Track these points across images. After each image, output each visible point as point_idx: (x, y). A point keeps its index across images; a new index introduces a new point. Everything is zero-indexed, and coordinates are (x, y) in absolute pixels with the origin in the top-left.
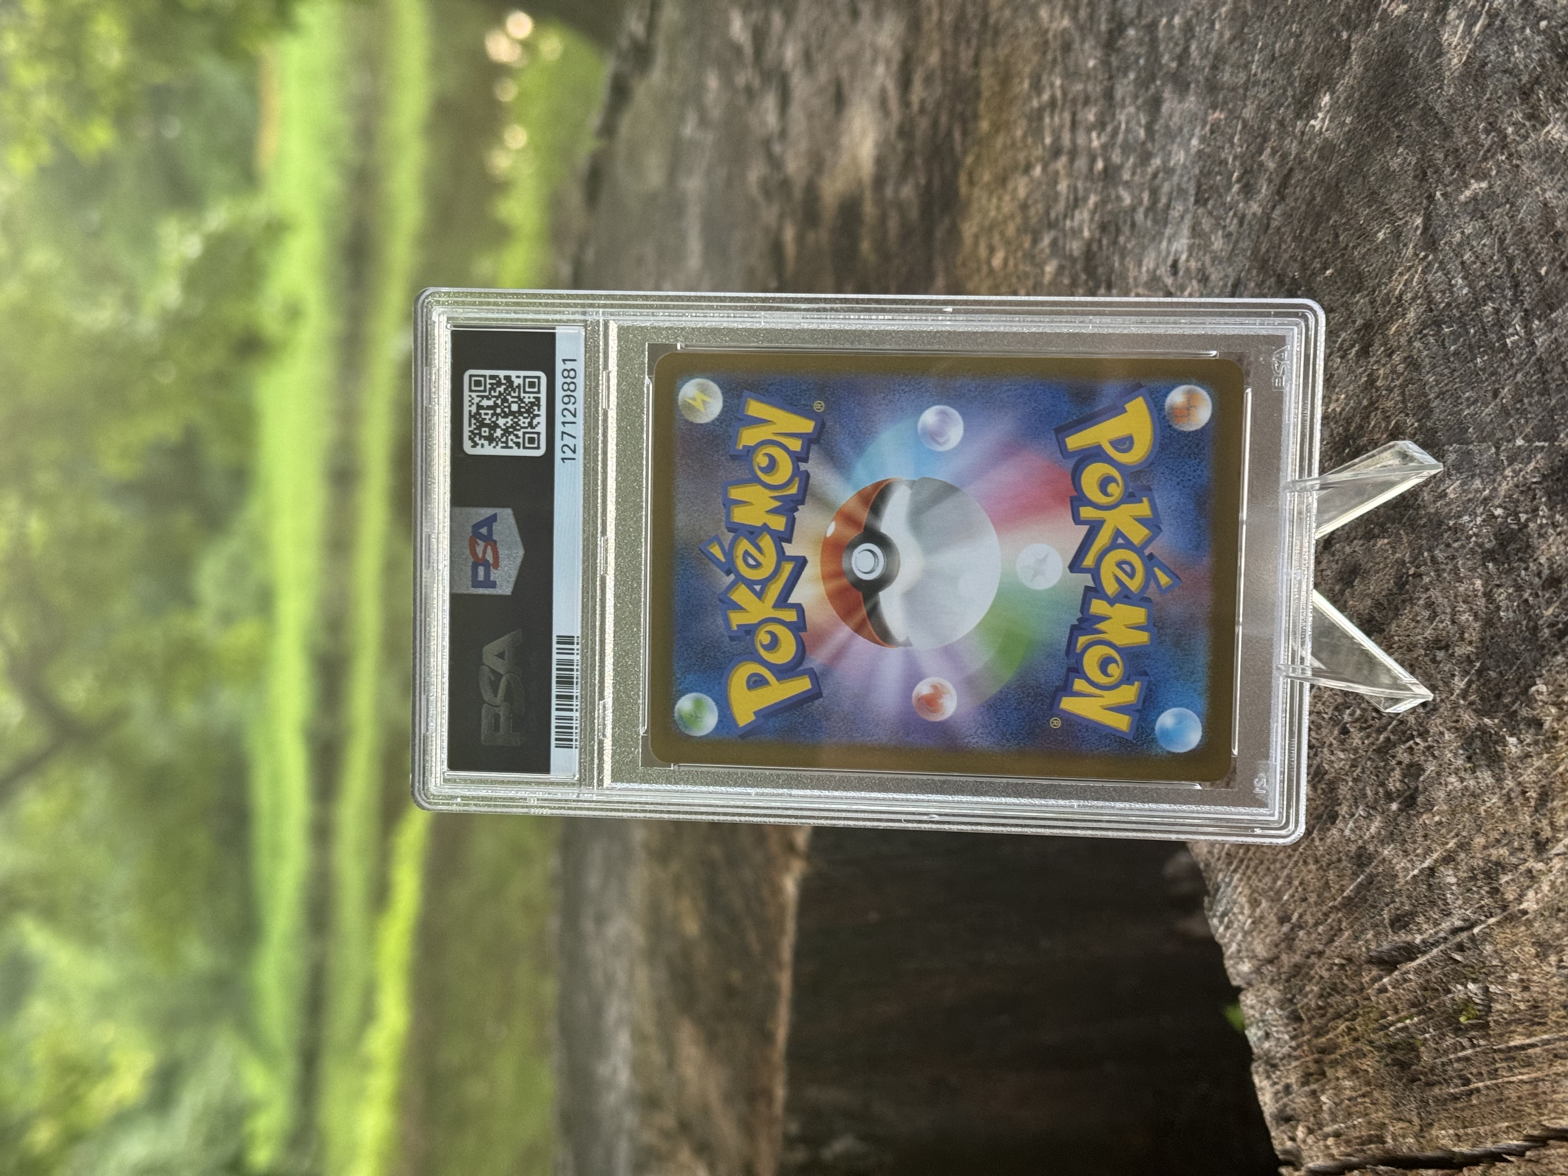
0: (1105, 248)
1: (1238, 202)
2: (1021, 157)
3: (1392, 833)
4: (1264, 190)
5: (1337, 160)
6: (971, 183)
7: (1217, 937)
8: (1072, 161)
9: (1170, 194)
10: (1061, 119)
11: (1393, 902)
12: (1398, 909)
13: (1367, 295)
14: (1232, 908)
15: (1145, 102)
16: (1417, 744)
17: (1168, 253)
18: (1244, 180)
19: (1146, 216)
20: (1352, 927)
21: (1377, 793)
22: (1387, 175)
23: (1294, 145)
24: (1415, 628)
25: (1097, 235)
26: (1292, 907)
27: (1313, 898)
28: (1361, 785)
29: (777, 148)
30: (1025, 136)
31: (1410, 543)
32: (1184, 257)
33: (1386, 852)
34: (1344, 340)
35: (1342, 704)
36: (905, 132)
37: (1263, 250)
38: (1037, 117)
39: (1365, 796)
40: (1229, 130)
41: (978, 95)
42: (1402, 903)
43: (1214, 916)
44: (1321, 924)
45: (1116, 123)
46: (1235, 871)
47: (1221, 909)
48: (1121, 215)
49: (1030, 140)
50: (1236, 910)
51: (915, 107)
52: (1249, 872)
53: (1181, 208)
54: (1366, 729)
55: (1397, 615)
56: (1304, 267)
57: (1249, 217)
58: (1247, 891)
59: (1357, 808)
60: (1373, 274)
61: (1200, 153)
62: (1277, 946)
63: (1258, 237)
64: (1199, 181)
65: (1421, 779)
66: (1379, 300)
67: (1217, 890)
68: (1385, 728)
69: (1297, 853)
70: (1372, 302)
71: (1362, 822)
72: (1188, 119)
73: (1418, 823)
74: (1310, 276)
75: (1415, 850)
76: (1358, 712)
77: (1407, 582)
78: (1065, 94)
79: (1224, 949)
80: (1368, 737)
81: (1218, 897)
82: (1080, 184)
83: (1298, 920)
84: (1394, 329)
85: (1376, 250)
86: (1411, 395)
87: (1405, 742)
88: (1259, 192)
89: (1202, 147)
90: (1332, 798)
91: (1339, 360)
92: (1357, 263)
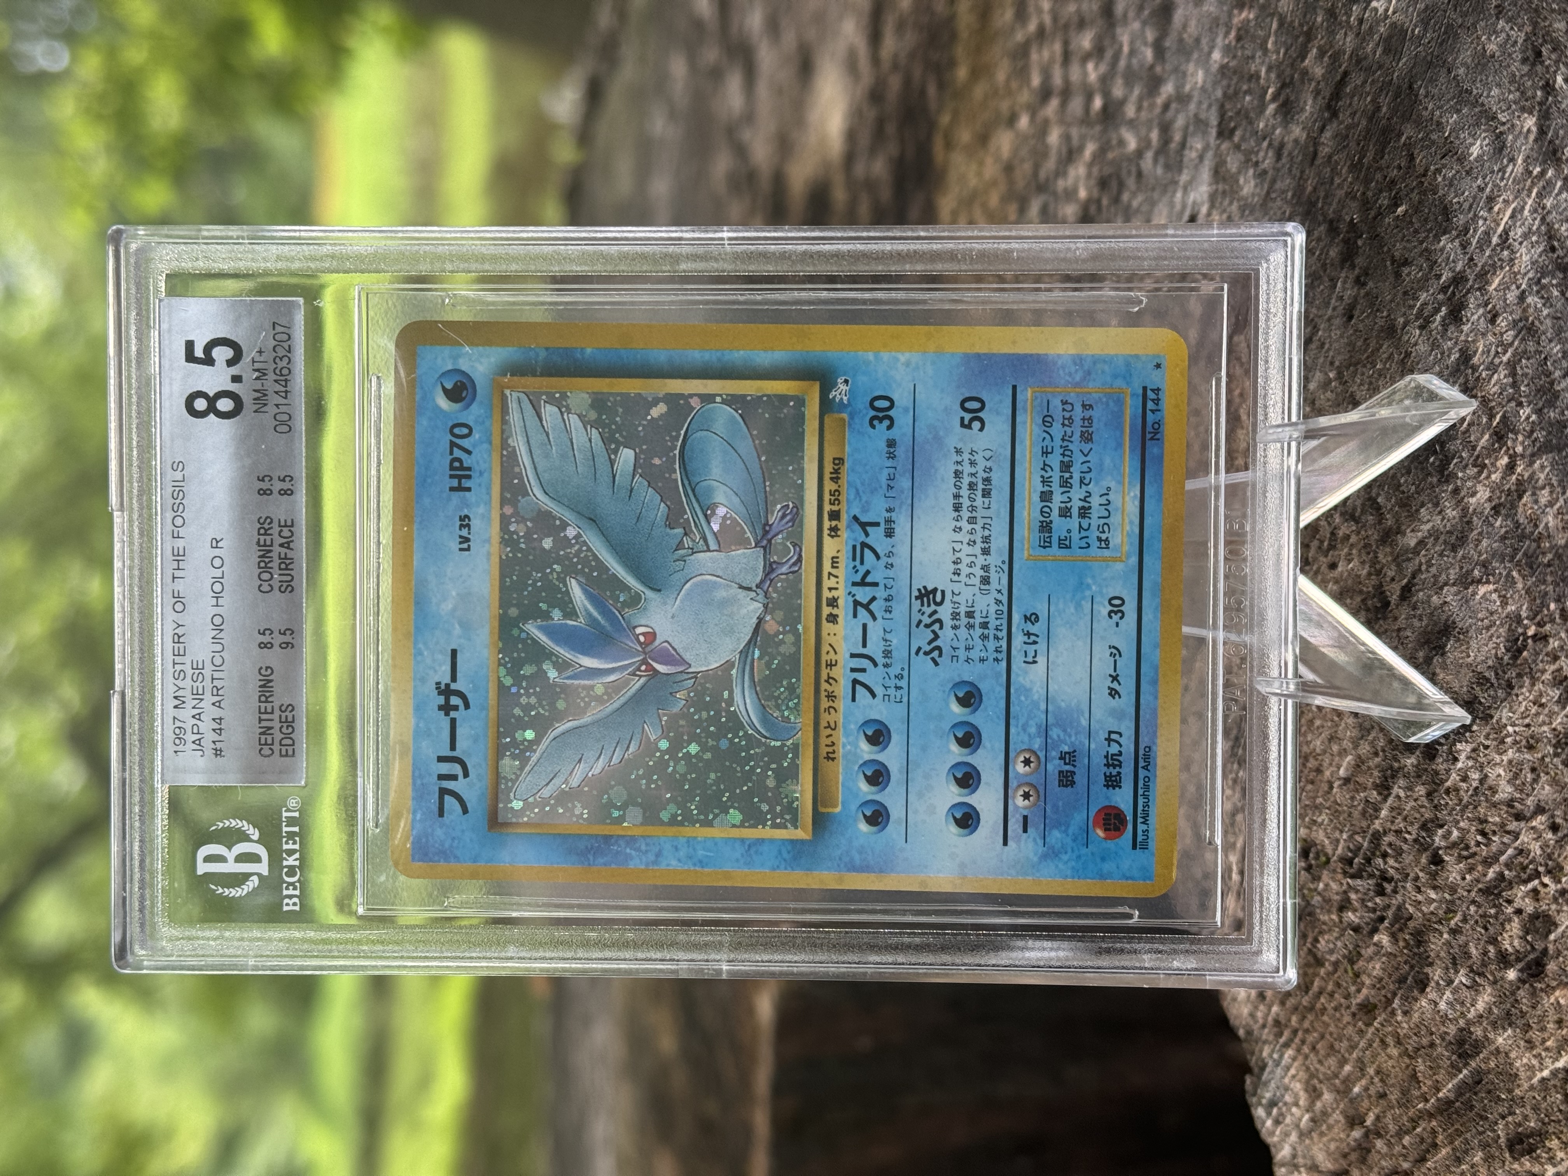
0: (1104, 210)
1: (1274, 128)
2: (1005, 106)
3: (1508, 1014)
4: (1309, 106)
5: (1409, 51)
6: (949, 145)
7: (1264, 1133)
8: (1064, 104)
9: (1186, 128)
10: (1053, 53)
11: (1512, 1113)
12: (1520, 1125)
13: (1457, 236)
14: (1283, 1096)
15: (1153, 14)
16: (1545, 886)
17: (1184, 206)
18: (1282, 98)
19: (1155, 160)
20: (1451, 1143)
21: (1485, 953)
22: (1483, 61)
23: (1348, 39)
24: (1537, 714)
25: (1095, 193)
26: (1366, 1104)
27: (1394, 1096)
28: (1462, 939)
29: (743, 135)
30: (1008, 80)
31: (1528, 592)
32: (1204, 210)
33: (1500, 1040)
34: (1425, 304)
35: (1432, 821)
36: (876, 95)
37: (1309, 189)
38: (1022, 53)
39: (1467, 955)
40: (1261, 33)
41: (953, 36)
42: (1526, 1118)
43: (1260, 1104)
44: (1407, 1132)
45: (1116, 46)
46: (1286, 1045)
47: (1268, 1095)
48: (1125, 164)
49: (1014, 85)
50: (1288, 1098)
51: (886, 65)
52: (1306, 1049)
53: (1199, 146)
54: (1466, 858)
55: (1509, 694)
56: (1366, 204)
57: (1289, 146)
58: (1302, 1075)
59: (1457, 972)
60: (1466, 206)
61: (1223, 68)
62: (1345, 1156)
63: (1302, 172)
64: (1222, 106)
65: (1552, 937)
66: (1474, 242)
67: (1263, 1068)
68: (1495, 859)
69: (1371, 1030)
70: (1464, 246)
71: (1465, 993)
72: (1207, 27)
73: (1548, 1001)
74: (1375, 218)
75: (1544, 1041)
76: (1455, 834)
77: (1525, 647)
78: (1055, 19)
79: (1273, 1150)
80: (1471, 870)
81: (1265, 1077)
82: (1075, 132)
83: (1374, 1124)
84: (1497, 281)
85: (1468, 173)
86: (1525, 375)
87: (1526, 882)
88: (1303, 110)
89: (1226, 60)
90: (1420, 955)
91: (1418, 332)
92: (1441, 193)
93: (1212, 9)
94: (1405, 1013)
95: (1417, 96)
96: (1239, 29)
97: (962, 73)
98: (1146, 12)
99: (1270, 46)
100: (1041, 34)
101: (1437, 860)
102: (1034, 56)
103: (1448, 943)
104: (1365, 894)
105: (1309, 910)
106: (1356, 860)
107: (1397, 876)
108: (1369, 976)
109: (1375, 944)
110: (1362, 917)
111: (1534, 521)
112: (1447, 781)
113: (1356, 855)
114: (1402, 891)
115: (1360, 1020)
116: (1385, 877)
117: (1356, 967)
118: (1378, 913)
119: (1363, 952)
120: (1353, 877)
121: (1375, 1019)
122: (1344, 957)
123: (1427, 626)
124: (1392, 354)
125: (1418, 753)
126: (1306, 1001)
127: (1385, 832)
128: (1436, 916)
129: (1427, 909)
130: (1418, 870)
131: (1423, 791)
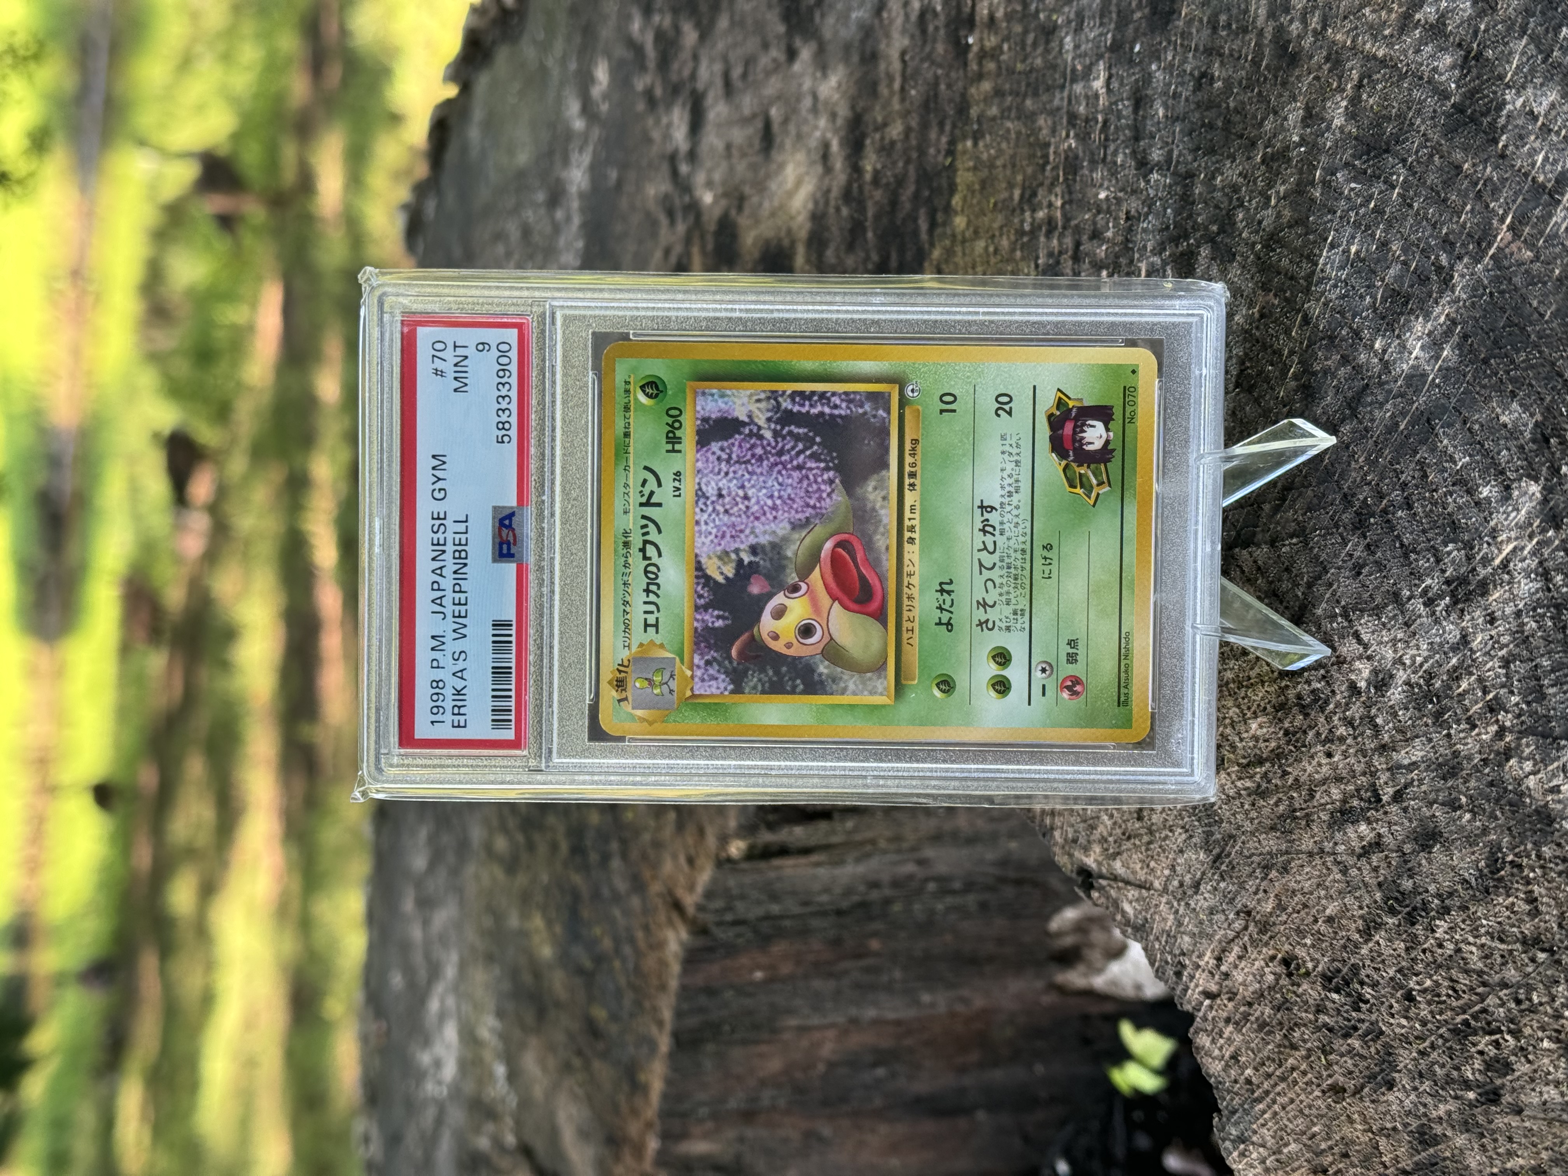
7: (1229, 1162)
10: (1061, 244)
14: (1251, 1137)
21: (1449, 1075)
22: (1496, 426)
26: (1329, 1158)
27: (1356, 1158)
28: (1429, 1060)
29: (684, 168)
31: (1509, 829)
33: (1457, 1139)
34: (1430, 587)
35: (1408, 969)
36: (852, 197)
38: (1029, 233)
39: (1433, 1073)
40: (1285, 320)
41: (952, 188)
43: (1226, 1138)
46: (1257, 1100)
47: (1234, 1132)
50: (1255, 1140)
52: (1277, 1108)
54: (1438, 1003)
55: (1486, 897)
59: (1422, 1083)
60: (1472, 528)
65: (1509, 1077)
66: (1478, 557)
67: (1234, 1112)
68: (1463, 1010)
69: (1340, 1107)
70: (1469, 558)
71: (1429, 1100)
73: (1501, 1121)
74: (1387, 507)
75: (1495, 1148)
76: (1429, 983)
77: (1502, 869)
80: (1441, 1013)
81: (1232, 1120)
84: (1497, 595)
85: (1477, 505)
86: (1517, 672)
87: (1491, 1033)
89: (1248, 327)
90: (1390, 1063)
91: (1422, 606)
92: (1449, 510)
94: (1373, 1102)
95: (1433, 429)
96: (1263, 308)
101: (1409, 997)
103: (1415, 1059)
104: (1342, 1006)
105: (1288, 1005)
106: (1335, 980)
107: (1371, 1001)
108: (1341, 1067)
109: (1349, 1045)
110: (1337, 1022)
111: (1519, 781)
112: (1424, 943)
113: (1335, 976)
114: (1377, 1013)
115: (1330, 1097)
116: (1361, 999)
117: (1329, 1057)
118: (1353, 1022)
119: (1335, 1047)
120: (1329, 990)
121: (1344, 1099)
122: (1318, 1048)
125: (1400, 917)
126: (1277, 1073)
127: (1364, 966)
128: (1407, 1038)
129: (1398, 1030)
130: (1393, 1001)
131: (1402, 945)
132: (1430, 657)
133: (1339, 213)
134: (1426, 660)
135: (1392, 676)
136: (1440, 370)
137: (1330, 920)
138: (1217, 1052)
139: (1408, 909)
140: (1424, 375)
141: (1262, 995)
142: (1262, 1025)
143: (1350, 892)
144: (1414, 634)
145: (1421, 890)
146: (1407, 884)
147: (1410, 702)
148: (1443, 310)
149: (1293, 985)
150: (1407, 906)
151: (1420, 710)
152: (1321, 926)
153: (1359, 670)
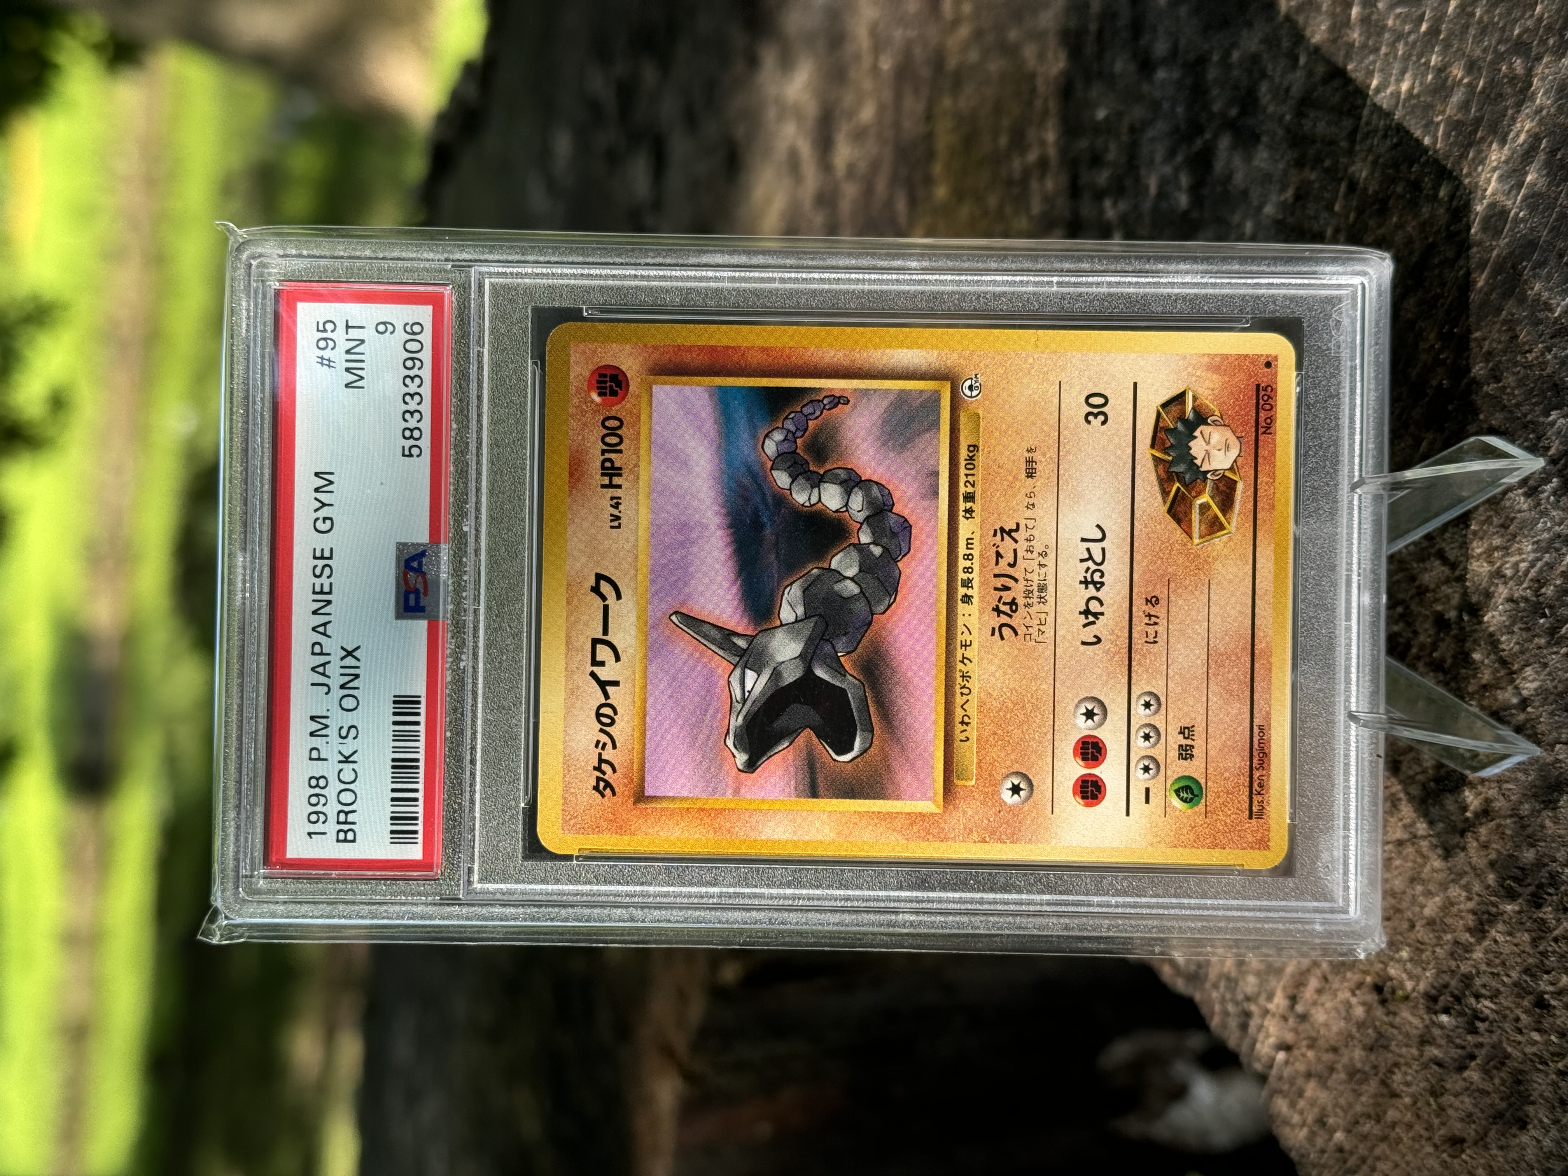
15: (1188, 161)
30: (1001, 205)
36: (825, 200)
38: (1020, 182)
40: (1326, 195)
41: (931, 156)
45: (1141, 186)
51: (840, 171)
72: (1257, 181)
78: (1062, 153)
89: (1280, 217)
90: (1520, 1093)
91: (1522, 498)
92: (1549, 370)
93: (1262, 165)
94: (1501, 1148)
95: (1520, 276)
96: (1298, 189)
97: (941, 192)
98: (1179, 158)
99: (1337, 208)
100: (1043, 164)
101: (1541, 1003)
102: (1034, 185)
103: (1554, 1084)
104: (1453, 1031)
105: (1382, 1041)
106: (1442, 998)
107: (1492, 1016)
108: (1457, 1109)
109: (1464, 1079)
110: (1446, 1053)
112: (1554, 929)
113: (1441, 993)
114: (1499, 1031)
115: (1444, 1151)
116: (1478, 1016)
117: (1440, 1100)
118: (1468, 1049)
119: (1448, 1086)
120: (1436, 1013)
121: (1463, 1151)
122: (1425, 1089)
123: (1533, 781)
124: (1490, 517)
125: (1520, 901)
126: (1377, 1130)
127: (1478, 973)
128: (1540, 1057)
129: (1529, 1050)
130: (1519, 1012)
131: (1526, 937)
132: (1538, 559)
133: (1384, 50)
134: (1532, 565)
135: (1488, 595)
136: (1525, 199)
137: (1431, 923)
138: (1296, 1118)
139: (1531, 889)
140: (1503, 213)
141: (1351, 1036)
142: (1352, 1073)
143: (1453, 881)
144: (1515, 536)
145: (1546, 860)
146: (1529, 855)
147: (1513, 624)
148: (1523, 127)
149: (1388, 1014)
150: (1530, 885)
151: (1528, 629)
152: (1421, 933)
153: (1448, 597)
